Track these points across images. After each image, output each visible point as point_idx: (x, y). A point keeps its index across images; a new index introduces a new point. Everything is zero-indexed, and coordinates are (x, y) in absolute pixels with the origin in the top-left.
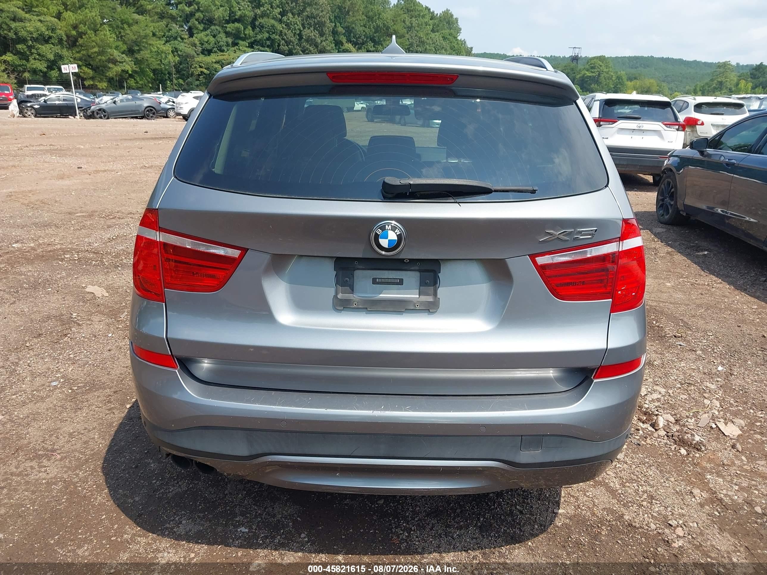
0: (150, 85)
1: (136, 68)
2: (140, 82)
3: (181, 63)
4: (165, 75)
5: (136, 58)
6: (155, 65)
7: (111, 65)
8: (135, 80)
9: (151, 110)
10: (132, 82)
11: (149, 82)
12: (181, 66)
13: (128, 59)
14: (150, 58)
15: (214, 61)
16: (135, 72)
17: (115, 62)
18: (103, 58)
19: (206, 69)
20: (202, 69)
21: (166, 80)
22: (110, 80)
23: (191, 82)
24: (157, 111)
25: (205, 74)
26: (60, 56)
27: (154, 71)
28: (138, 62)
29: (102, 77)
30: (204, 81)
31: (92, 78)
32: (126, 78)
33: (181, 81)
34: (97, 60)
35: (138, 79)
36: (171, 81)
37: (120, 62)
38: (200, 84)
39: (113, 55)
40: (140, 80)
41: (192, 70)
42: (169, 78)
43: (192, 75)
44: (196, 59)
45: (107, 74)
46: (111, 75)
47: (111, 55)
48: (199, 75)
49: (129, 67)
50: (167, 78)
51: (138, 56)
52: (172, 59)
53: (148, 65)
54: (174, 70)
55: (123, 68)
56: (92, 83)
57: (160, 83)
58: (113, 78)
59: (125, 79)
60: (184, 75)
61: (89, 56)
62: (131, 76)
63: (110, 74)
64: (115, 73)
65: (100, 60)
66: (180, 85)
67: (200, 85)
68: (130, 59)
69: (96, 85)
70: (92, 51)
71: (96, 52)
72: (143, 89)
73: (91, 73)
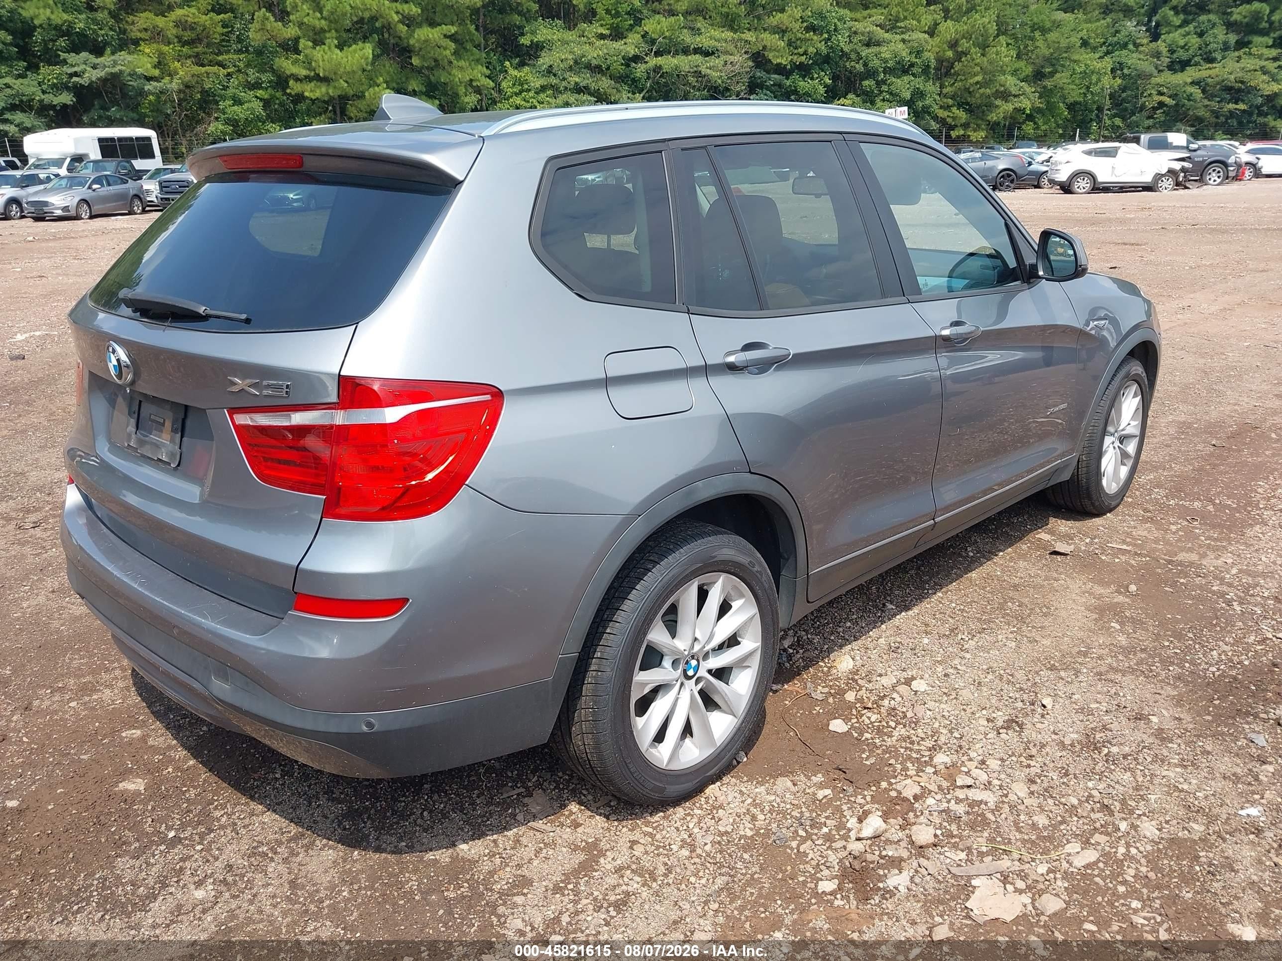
0: (1061, 131)
1: (1041, 103)
2: (1043, 128)
3: (1124, 89)
4: (1091, 111)
5: (1045, 87)
6: (1075, 95)
7: (998, 102)
8: (1035, 123)
9: (1009, 176)
10: (1029, 128)
11: (1058, 126)
12: (1124, 95)
13: (1028, 89)
14: (1069, 84)
15: (1189, 80)
16: (1039, 110)
17: (1005, 95)
18: (988, 90)
19: (1170, 97)
20: (1162, 98)
21: (1091, 120)
22: (993, 127)
23: (1136, 122)
24: (1019, 177)
25: (1166, 105)
26: (921, 92)
27: (1071, 107)
28: (1045, 94)
29: (980, 122)
30: (1163, 119)
31: (966, 126)
32: (1021, 121)
33: (1118, 121)
34: (978, 95)
35: (1040, 122)
36: (1099, 120)
37: (1015, 96)
38: (1155, 124)
39: (1004, 86)
40: (1045, 123)
41: (1143, 99)
42: (1097, 116)
43: (1143, 107)
44: (1154, 80)
45: (989, 118)
46: (995, 118)
47: (1001, 85)
48: (1154, 109)
49: (1028, 103)
50: (1093, 116)
51: (1048, 83)
52: (1109, 83)
53: (1064, 98)
54: (1108, 102)
55: (1017, 105)
56: (962, 132)
57: (1078, 126)
58: (998, 124)
59: (1019, 123)
60: (1126, 109)
61: (967, 90)
62: (1030, 117)
63: (993, 117)
64: (1002, 115)
65: (982, 95)
66: (1115, 128)
67: (1154, 126)
68: (1033, 90)
69: (969, 136)
70: (971, 81)
71: (977, 83)
72: (1047, 139)
73: (965, 116)
